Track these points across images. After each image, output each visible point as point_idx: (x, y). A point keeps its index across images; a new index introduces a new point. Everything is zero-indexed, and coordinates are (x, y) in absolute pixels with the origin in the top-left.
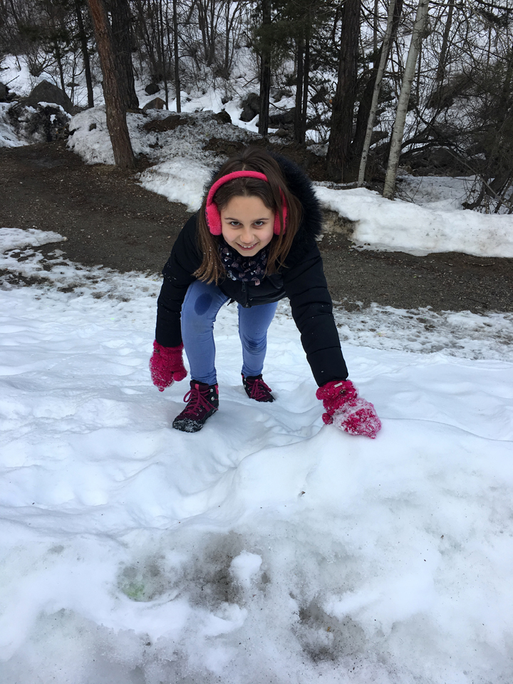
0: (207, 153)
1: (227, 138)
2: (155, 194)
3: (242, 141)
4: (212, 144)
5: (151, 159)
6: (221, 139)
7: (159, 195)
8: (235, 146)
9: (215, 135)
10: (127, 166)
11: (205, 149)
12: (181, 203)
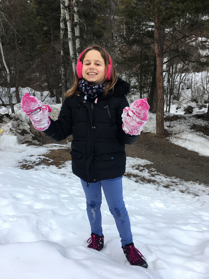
0: (192, 130)
1: (200, 125)
2: (180, 147)
3: (207, 126)
4: (194, 127)
6: (198, 125)
7: (182, 147)
8: (204, 128)
9: (195, 124)
10: (161, 134)
11: (191, 129)
12: (194, 151)
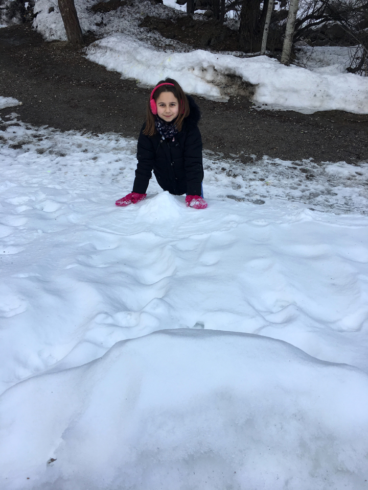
0: (142, 30)
1: (158, 16)
2: (97, 64)
3: (171, 18)
4: (146, 22)
5: (97, 35)
6: (153, 17)
7: (100, 65)
8: (164, 23)
9: (149, 14)
10: (77, 42)
11: (140, 26)
12: (116, 72)
